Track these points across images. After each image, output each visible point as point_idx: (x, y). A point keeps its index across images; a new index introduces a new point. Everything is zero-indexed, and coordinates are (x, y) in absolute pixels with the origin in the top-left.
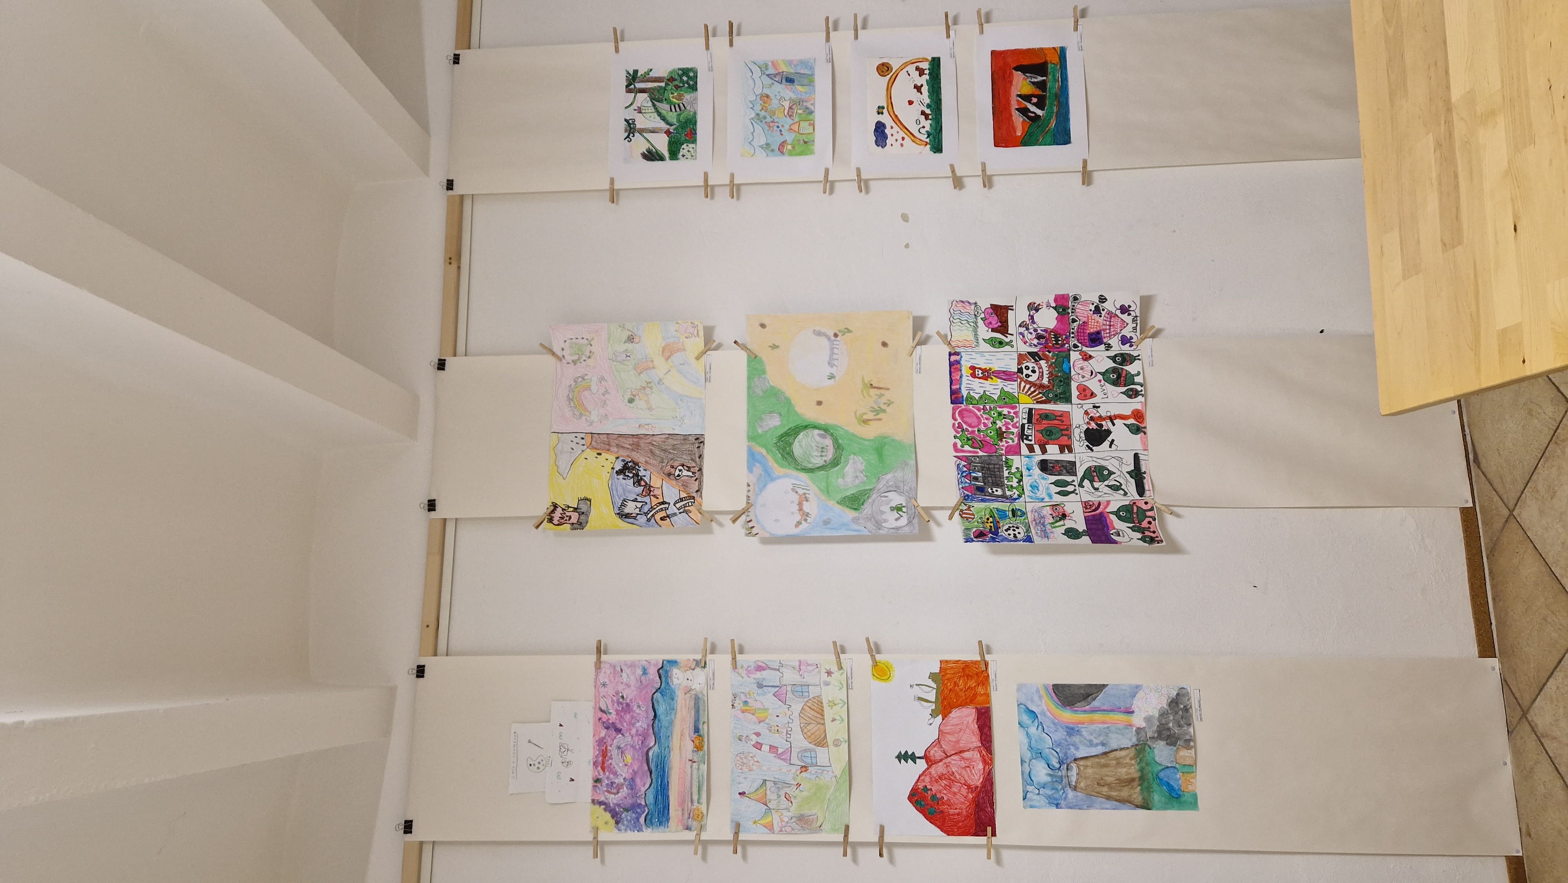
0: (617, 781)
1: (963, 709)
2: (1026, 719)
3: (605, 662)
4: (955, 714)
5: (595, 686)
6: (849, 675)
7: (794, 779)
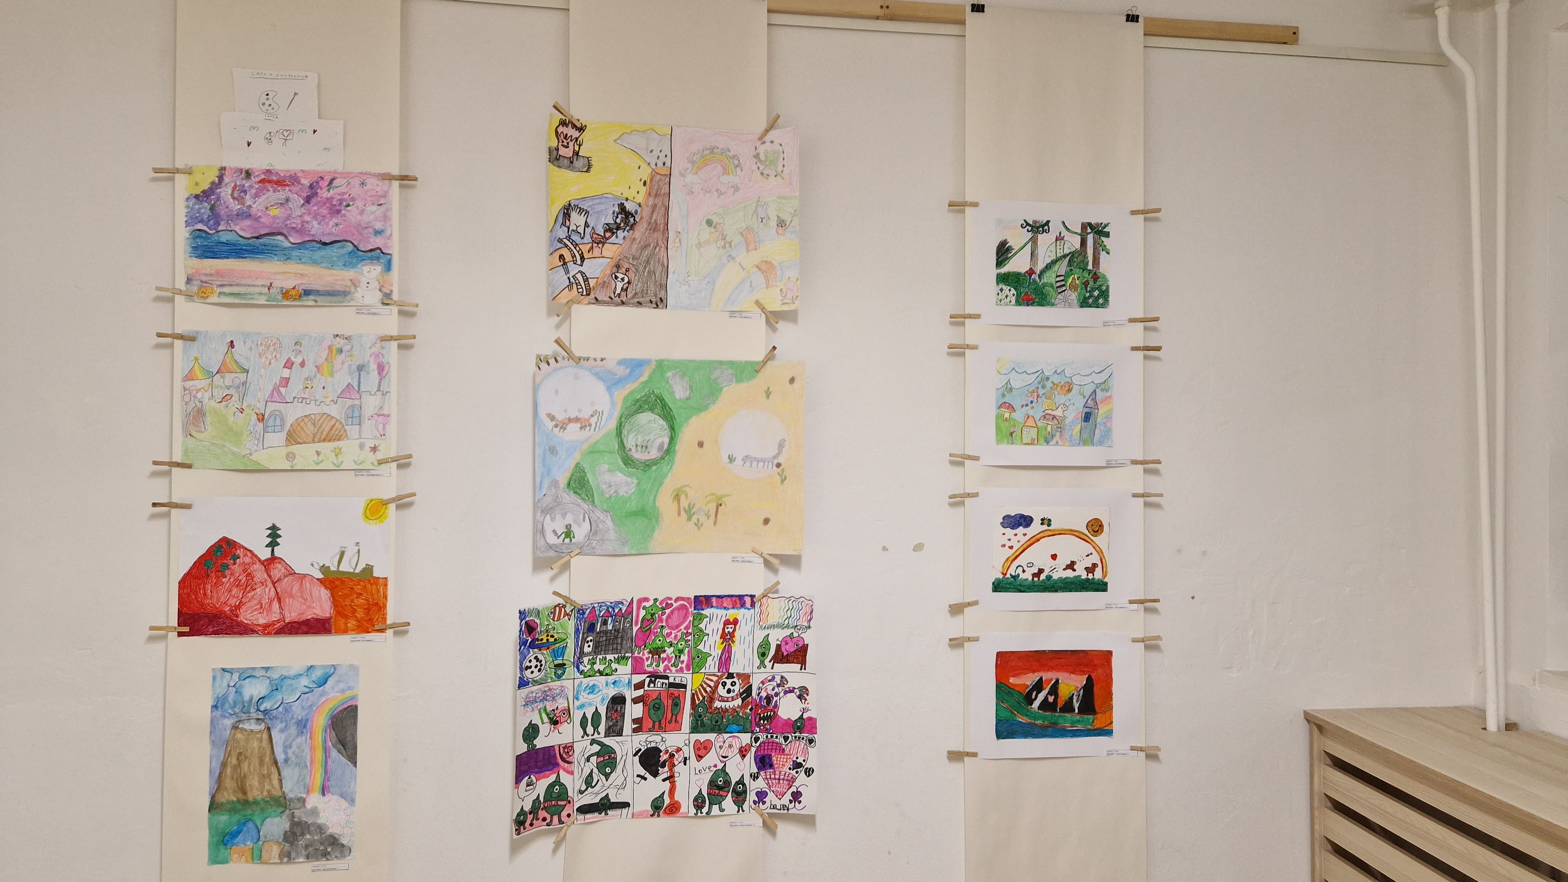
0: (248, 197)
1: (329, 603)
2: (317, 674)
3: (390, 186)
4: (325, 594)
5: (361, 173)
6: (372, 472)
7: (249, 406)
